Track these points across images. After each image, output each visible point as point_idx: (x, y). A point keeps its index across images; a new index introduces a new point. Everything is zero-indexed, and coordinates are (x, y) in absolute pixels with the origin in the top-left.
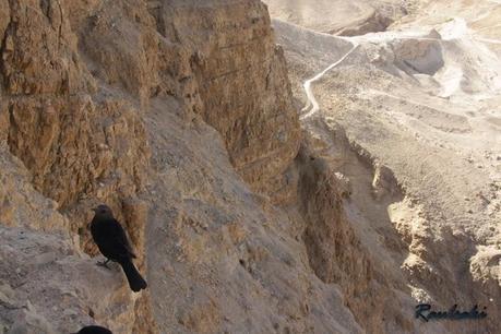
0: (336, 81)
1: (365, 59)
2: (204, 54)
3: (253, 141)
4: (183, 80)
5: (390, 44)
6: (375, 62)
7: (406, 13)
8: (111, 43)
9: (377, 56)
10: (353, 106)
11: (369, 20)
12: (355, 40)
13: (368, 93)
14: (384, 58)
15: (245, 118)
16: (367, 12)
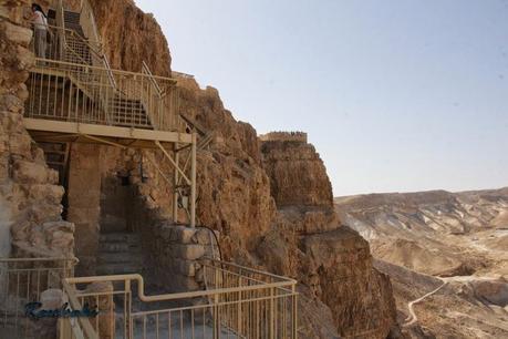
0: (431, 304)
1: (452, 292)
2: (327, 265)
3: (356, 322)
4: (311, 276)
5: (471, 284)
6: (459, 294)
7: (485, 266)
8: (271, 252)
9: (461, 291)
10: (442, 321)
11: (458, 269)
12: (445, 280)
13: (454, 314)
14: (466, 292)
15: (352, 307)
16: (456, 265)
